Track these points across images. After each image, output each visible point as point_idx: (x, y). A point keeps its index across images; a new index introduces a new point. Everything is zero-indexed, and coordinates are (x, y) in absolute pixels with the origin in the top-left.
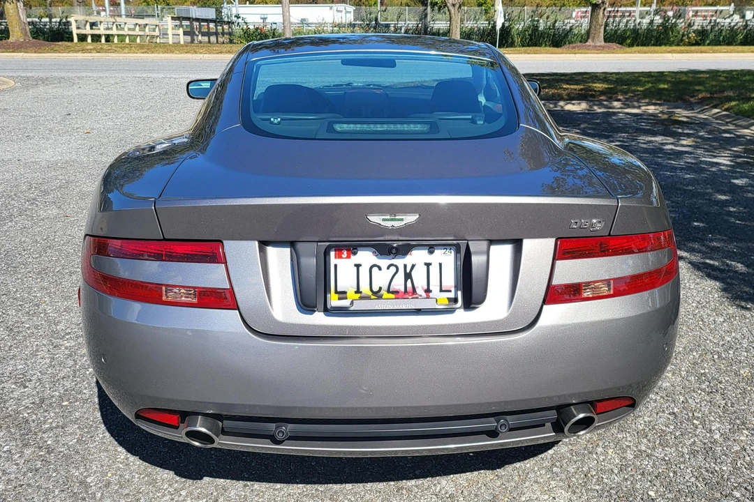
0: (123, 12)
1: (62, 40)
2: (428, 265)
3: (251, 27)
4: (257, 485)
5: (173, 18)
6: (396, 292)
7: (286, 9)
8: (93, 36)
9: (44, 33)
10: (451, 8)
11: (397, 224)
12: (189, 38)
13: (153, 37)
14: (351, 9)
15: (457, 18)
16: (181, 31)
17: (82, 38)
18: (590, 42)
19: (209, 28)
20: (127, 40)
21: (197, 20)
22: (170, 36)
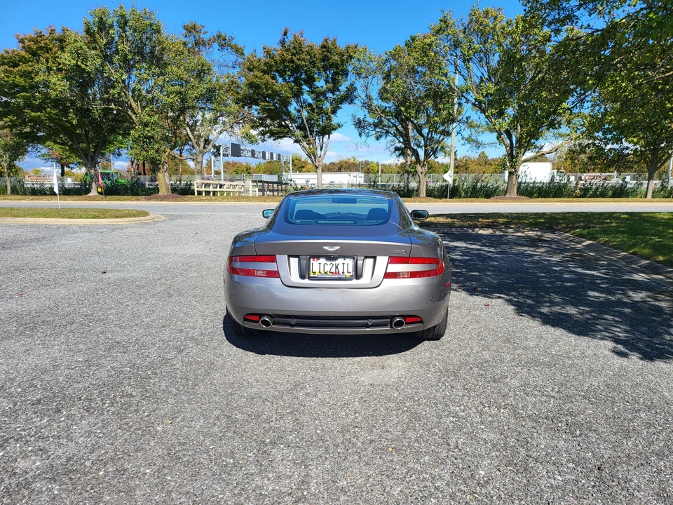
0: (222, 178)
1: (188, 194)
2: (343, 264)
3: (299, 187)
4: (285, 357)
5: (253, 182)
6: (332, 273)
7: (319, 176)
8: (205, 191)
9: (178, 190)
10: (420, 175)
11: (333, 249)
12: (261, 193)
13: (240, 192)
14: (362, 175)
15: (424, 180)
16: (257, 189)
17: (200, 193)
18: (508, 195)
19: (273, 187)
20: (225, 195)
21: (267, 182)
22: (251, 192)
